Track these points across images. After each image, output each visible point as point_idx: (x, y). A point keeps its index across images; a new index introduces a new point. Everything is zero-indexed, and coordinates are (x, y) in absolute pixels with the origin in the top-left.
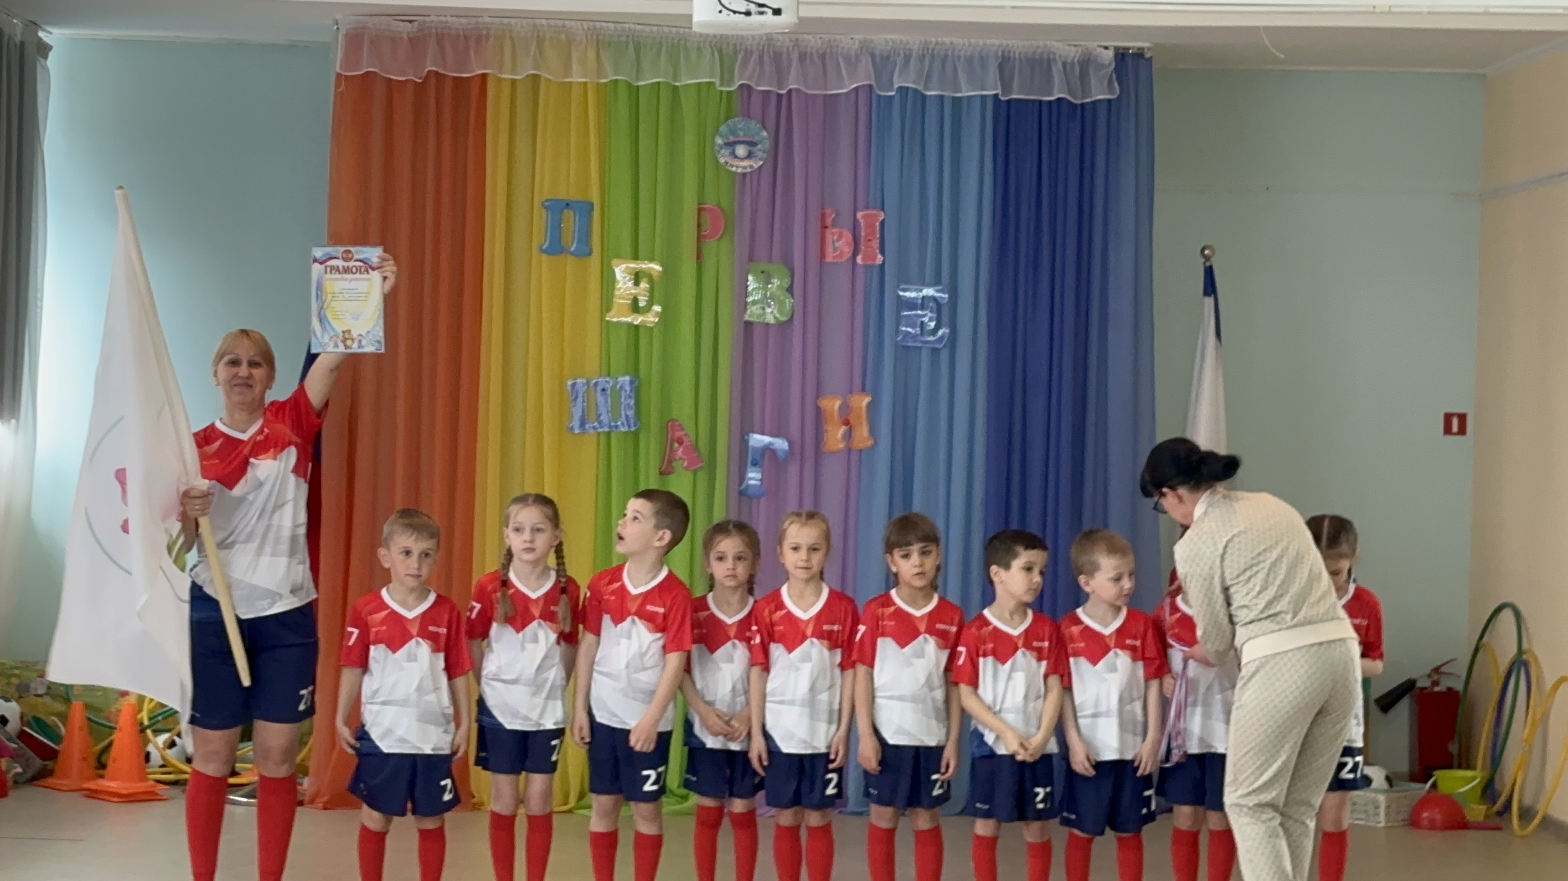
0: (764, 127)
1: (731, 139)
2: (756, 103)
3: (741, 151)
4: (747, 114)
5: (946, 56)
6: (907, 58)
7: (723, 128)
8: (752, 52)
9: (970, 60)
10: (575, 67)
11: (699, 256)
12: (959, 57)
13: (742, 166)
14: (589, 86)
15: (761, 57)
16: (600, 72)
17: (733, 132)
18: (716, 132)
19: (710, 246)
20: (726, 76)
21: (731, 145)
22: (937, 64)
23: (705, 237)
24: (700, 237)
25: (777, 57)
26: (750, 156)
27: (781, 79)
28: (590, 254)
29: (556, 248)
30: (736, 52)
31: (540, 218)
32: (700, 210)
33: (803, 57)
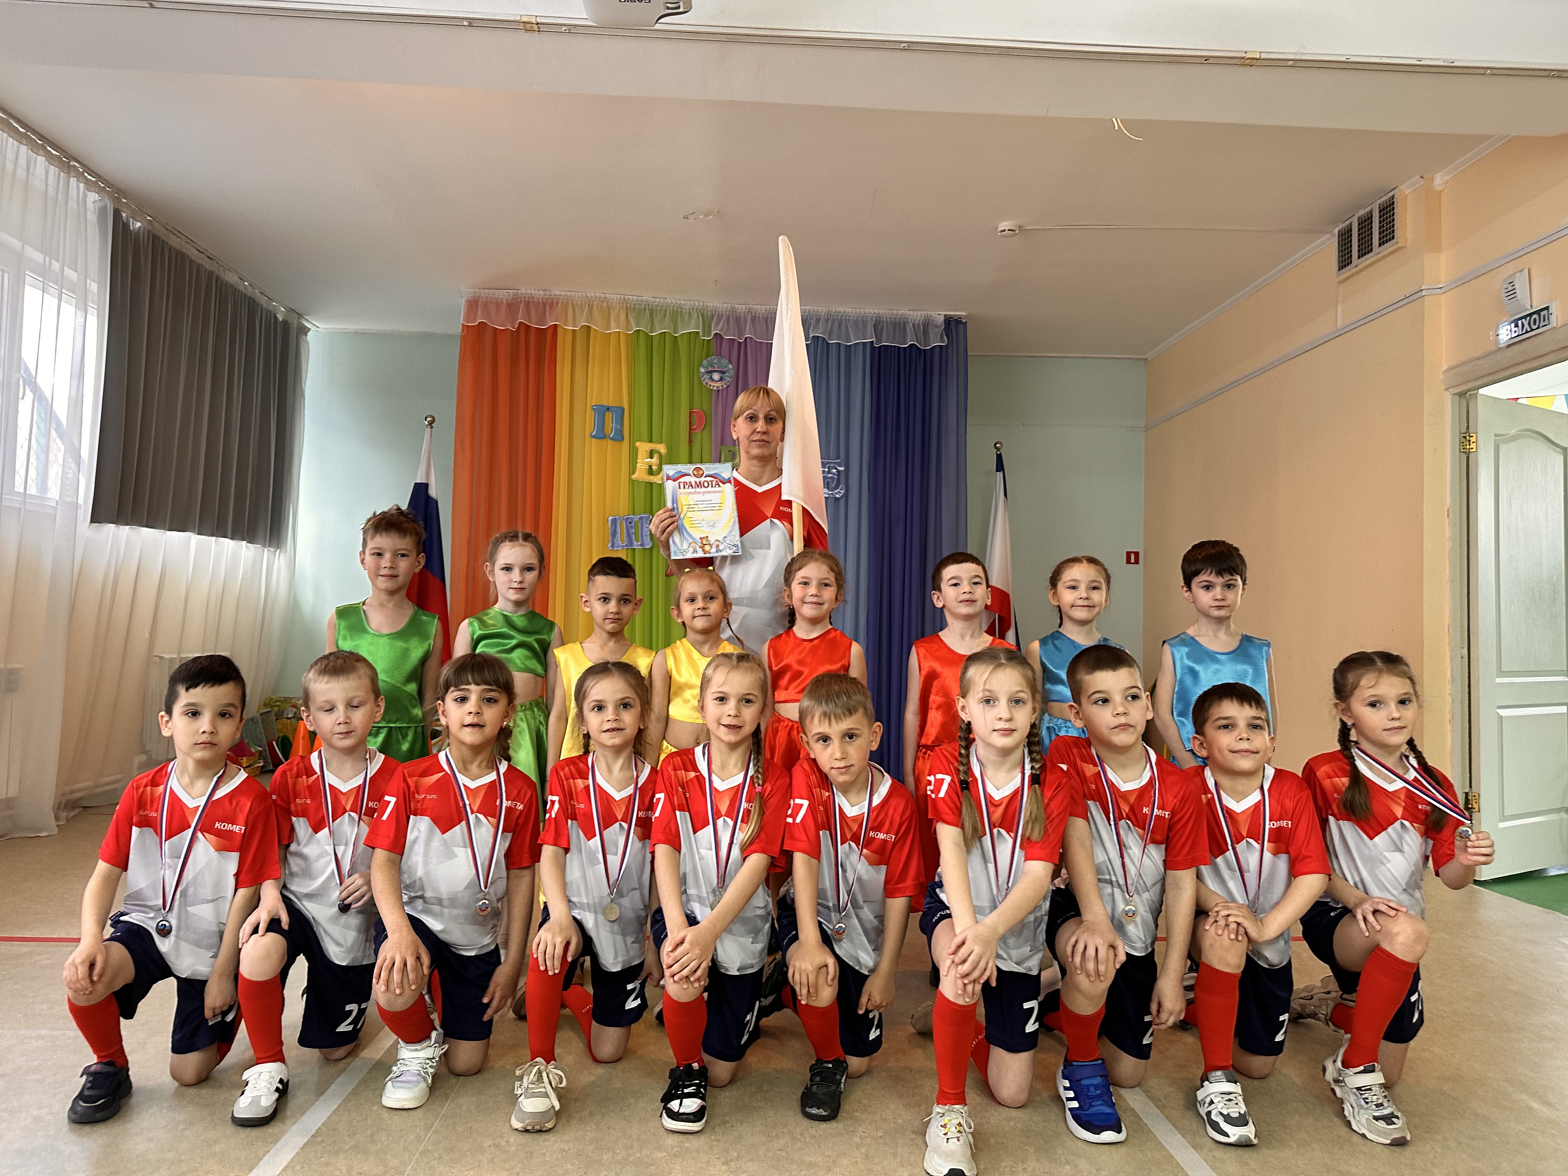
0: (730, 362)
1: (710, 369)
2: (725, 347)
3: (716, 376)
4: (720, 354)
5: (841, 320)
6: (818, 320)
7: (705, 362)
8: (722, 316)
9: (856, 322)
10: (613, 324)
11: (690, 441)
12: (849, 320)
13: (715, 386)
14: (622, 336)
15: (728, 320)
16: (628, 327)
17: (711, 365)
18: (701, 365)
19: (697, 437)
20: (707, 330)
21: (710, 372)
22: (836, 324)
23: (694, 429)
24: (691, 429)
25: (738, 319)
26: (721, 379)
27: (740, 331)
28: (623, 439)
29: (601, 435)
30: (713, 316)
31: (590, 417)
32: (691, 413)
33: (754, 319)
